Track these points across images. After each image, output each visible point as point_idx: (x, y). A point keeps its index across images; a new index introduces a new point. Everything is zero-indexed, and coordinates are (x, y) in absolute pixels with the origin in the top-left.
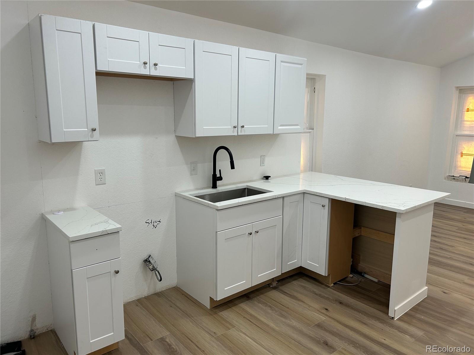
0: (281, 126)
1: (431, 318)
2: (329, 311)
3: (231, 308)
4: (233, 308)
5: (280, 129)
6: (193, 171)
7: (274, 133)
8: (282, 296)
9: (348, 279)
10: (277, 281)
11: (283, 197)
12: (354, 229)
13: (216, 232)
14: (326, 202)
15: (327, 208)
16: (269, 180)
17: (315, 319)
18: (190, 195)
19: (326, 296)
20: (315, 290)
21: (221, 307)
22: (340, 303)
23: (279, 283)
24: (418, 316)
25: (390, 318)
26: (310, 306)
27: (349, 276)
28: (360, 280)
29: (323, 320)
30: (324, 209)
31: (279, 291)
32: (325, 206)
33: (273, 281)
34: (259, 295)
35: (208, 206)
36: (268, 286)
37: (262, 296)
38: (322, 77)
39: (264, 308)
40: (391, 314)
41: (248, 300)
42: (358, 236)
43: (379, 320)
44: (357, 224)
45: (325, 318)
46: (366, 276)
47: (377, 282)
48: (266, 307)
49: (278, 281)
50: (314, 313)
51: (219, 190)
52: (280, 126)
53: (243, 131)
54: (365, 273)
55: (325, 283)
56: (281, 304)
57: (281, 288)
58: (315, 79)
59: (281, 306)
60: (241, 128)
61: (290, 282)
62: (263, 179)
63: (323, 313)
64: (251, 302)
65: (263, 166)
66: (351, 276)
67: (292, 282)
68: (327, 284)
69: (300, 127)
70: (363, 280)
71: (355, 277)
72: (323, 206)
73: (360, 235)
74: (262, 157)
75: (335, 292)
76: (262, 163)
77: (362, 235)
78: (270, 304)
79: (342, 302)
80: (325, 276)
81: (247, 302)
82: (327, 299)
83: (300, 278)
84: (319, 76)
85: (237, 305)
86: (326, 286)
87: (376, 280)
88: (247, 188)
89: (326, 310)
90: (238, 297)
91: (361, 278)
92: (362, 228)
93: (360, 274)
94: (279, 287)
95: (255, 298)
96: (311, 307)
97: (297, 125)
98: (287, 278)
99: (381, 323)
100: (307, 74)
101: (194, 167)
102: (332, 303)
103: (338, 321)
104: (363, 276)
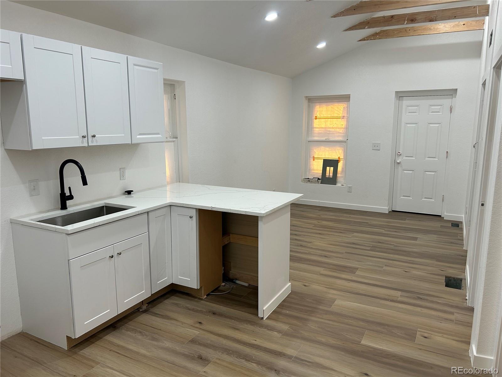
0: (141, 134)
1: (295, 311)
2: (202, 324)
3: (94, 343)
4: (98, 343)
5: (138, 138)
6: (34, 191)
7: (133, 143)
8: (154, 318)
9: (221, 288)
10: (147, 303)
11: (148, 213)
12: (223, 237)
13: (69, 260)
14: (194, 213)
15: (194, 218)
16: (131, 195)
17: (189, 335)
18: (32, 220)
19: (200, 309)
20: (188, 305)
21: (82, 345)
22: (214, 314)
23: (150, 305)
24: (284, 311)
25: (260, 319)
26: (183, 323)
27: (222, 285)
28: (232, 287)
29: (197, 334)
30: (192, 221)
31: (149, 313)
32: (192, 217)
33: (143, 304)
34: (127, 323)
35: (56, 231)
36: (137, 310)
37: (130, 323)
38: (181, 83)
39: (134, 335)
40: (260, 315)
41: (115, 330)
42: (227, 243)
43: (250, 323)
44: (225, 232)
45: (199, 332)
46: (238, 282)
47: (247, 286)
48: (135, 334)
49: (149, 303)
50: (188, 329)
51: (69, 211)
52: (139, 135)
53: (94, 141)
54: (236, 279)
55: (198, 297)
56: (152, 327)
57: (151, 310)
58: (175, 85)
59: (153, 329)
60: (92, 138)
61: (161, 302)
62: (124, 194)
63: (197, 328)
64: (119, 331)
65: (123, 179)
66: (223, 284)
67: (164, 301)
68: (200, 297)
69: (161, 135)
70: (235, 287)
71: (227, 285)
72: (191, 217)
73: (229, 242)
74: (122, 170)
75: (208, 303)
76: (122, 176)
77: (231, 242)
78: (140, 329)
79: (216, 312)
80: (197, 289)
81: (113, 332)
82: (201, 312)
83: (172, 296)
84: (178, 82)
85: (101, 338)
86: (200, 299)
87: (246, 285)
88: (106, 206)
89: (199, 324)
90: (102, 330)
91: (232, 285)
92: (231, 235)
93: (232, 281)
94: (149, 310)
95: (123, 326)
96: (185, 323)
97: (158, 134)
98: (158, 298)
99: (252, 325)
100: (165, 80)
101: (34, 187)
102: (205, 315)
103: (212, 333)
104: (235, 283)
